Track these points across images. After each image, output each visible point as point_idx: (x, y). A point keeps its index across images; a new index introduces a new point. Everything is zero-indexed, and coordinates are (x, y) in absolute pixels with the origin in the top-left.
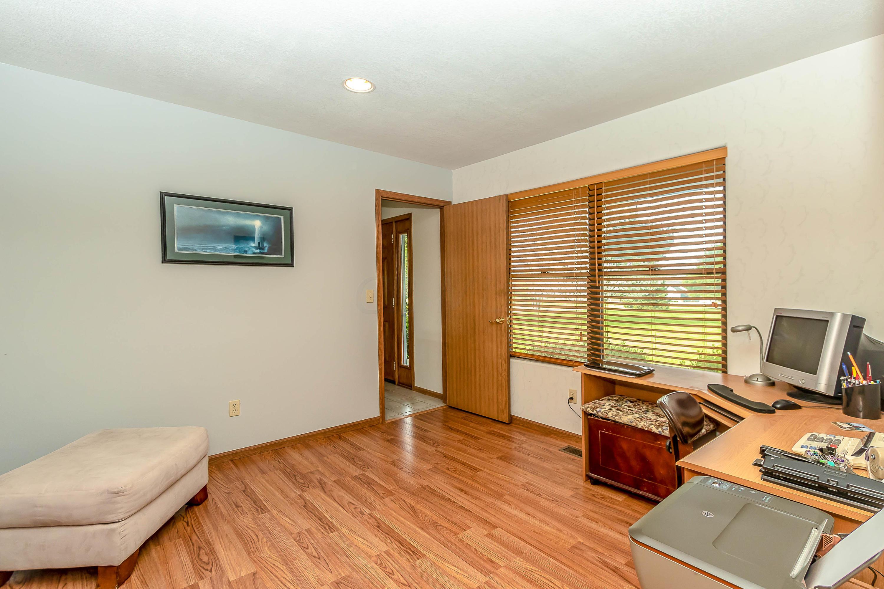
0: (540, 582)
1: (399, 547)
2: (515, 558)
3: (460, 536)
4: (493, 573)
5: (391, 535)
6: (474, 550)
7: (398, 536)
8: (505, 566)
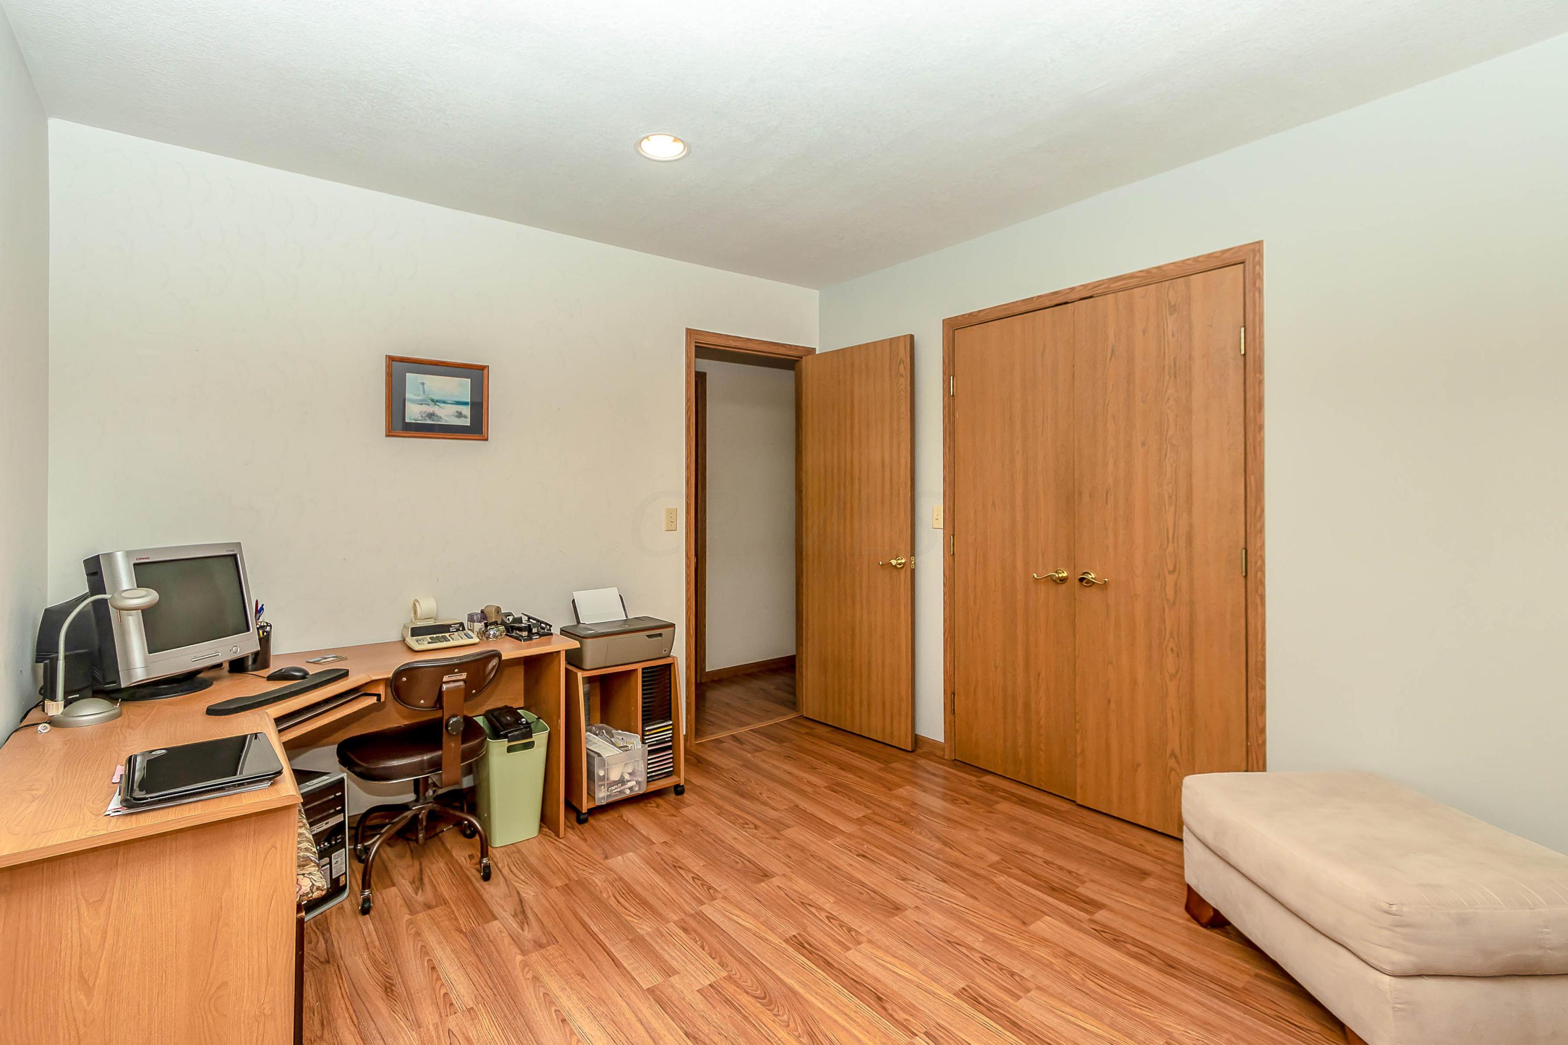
0: (634, 902)
1: (828, 955)
2: (648, 934)
3: (724, 974)
4: (691, 915)
5: (850, 980)
6: (706, 948)
7: (836, 978)
8: (668, 922)
